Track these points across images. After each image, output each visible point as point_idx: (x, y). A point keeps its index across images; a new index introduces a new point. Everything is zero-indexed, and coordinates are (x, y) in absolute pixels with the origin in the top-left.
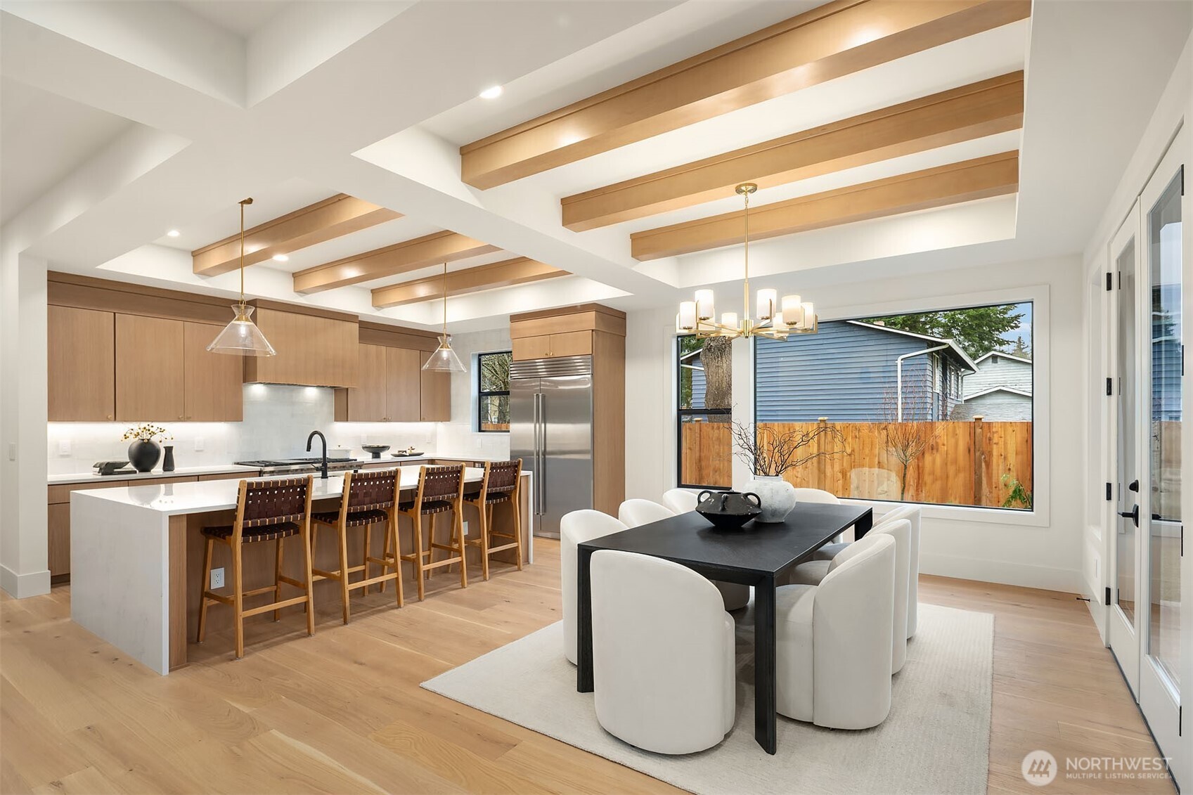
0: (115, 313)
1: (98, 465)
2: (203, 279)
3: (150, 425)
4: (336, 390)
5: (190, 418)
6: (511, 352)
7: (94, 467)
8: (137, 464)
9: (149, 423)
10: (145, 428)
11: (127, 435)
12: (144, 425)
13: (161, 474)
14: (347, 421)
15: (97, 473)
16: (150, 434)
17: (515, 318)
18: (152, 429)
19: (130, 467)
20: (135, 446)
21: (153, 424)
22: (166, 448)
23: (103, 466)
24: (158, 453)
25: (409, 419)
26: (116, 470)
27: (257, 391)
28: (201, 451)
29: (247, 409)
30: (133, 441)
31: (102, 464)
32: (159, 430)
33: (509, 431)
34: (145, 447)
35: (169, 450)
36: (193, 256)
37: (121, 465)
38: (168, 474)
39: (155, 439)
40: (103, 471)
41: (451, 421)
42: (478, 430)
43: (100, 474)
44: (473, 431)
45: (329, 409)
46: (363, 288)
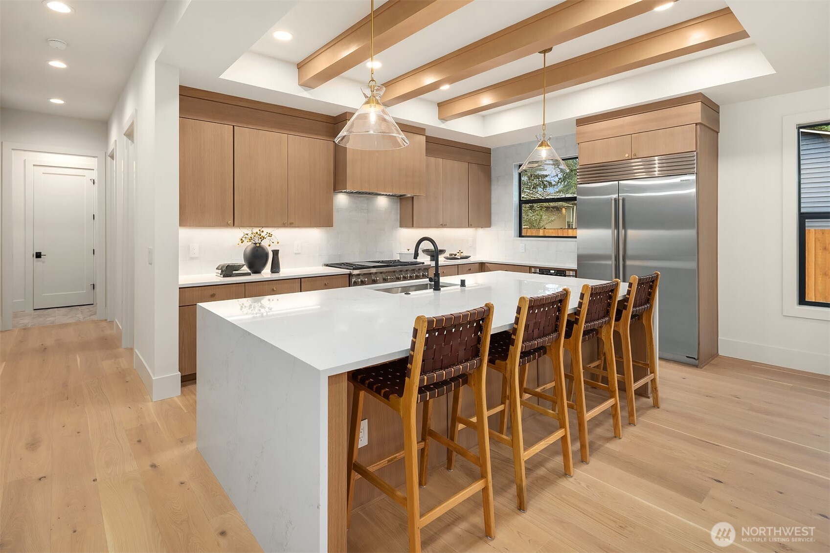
0: (234, 126)
1: (220, 268)
2: (306, 90)
3: (261, 231)
4: (401, 198)
5: (293, 223)
6: (577, 158)
7: (217, 269)
8: (250, 267)
9: (260, 229)
10: (257, 233)
11: (243, 239)
12: (256, 230)
13: (269, 276)
14: (413, 226)
15: (219, 275)
16: (261, 238)
17: (582, 122)
18: (263, 234)
19: (245, 269)
20: (249, 249)
21: (263, 229)
22: (273, 251)
23: (224, 268)
24: (266, 255)
25: (460, 226)
26: (234, 272)
27: (341, 200)
28: (299, 254)
29: (336, 217)
30: (248, 245)
31: (223, 267)
32: (268, 235)
33: (576, 237)
34: (257, 250)
35: (276, 253)
36: (298, 69)
37: (237, 268)
38: (275, 276)
39: (265, 243)
40: (224, 273)
41: (491, 228)
42: (521, 236)
43: (222, 276)
44: (514, 237)
45: (395, 216)
46: (431, 102)
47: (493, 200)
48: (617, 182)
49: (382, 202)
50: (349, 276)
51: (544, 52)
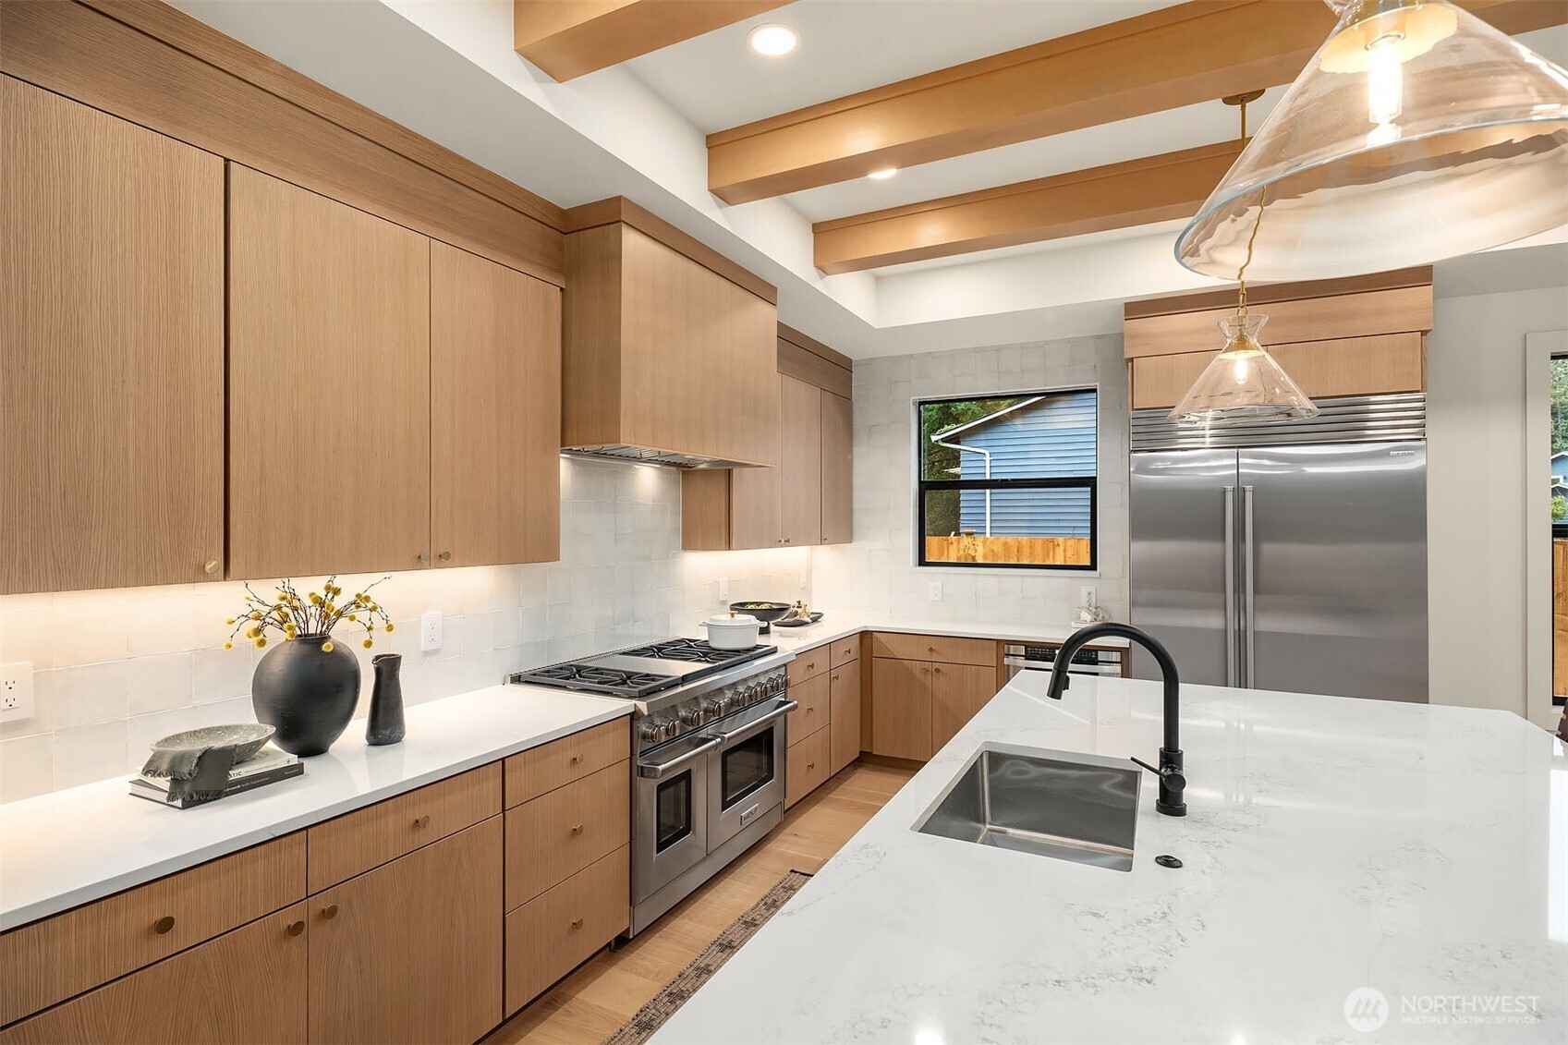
0: (227, 160)
1: (164, 766)
3: (330, 586)
8: (289, 741)
9: (327, 579)
10: (312, 597)
12: (311, 585)
14: (729, 548)
16: (328, 616)
17: (1138, 309)
19: (274, 748)
21: (339, 581)
22: (379, 662)
23: (186, 768)
24: (350, 683)
26: (234, 776)
28: (436, 652)
30: (275, 648)
31: (179, 759)
32: (355, 601)
35: (388, 668)
40: (187, 788)
41: (855, 545)
42: (922, 562)
43: (179, 803)
44: (914, 566)
45: (671, 522)
46: (799, 212)
47: (859, 481)
48: (1235, 450)
49: (647, 479)
50: (632, 720)
51: (1240, 99)
